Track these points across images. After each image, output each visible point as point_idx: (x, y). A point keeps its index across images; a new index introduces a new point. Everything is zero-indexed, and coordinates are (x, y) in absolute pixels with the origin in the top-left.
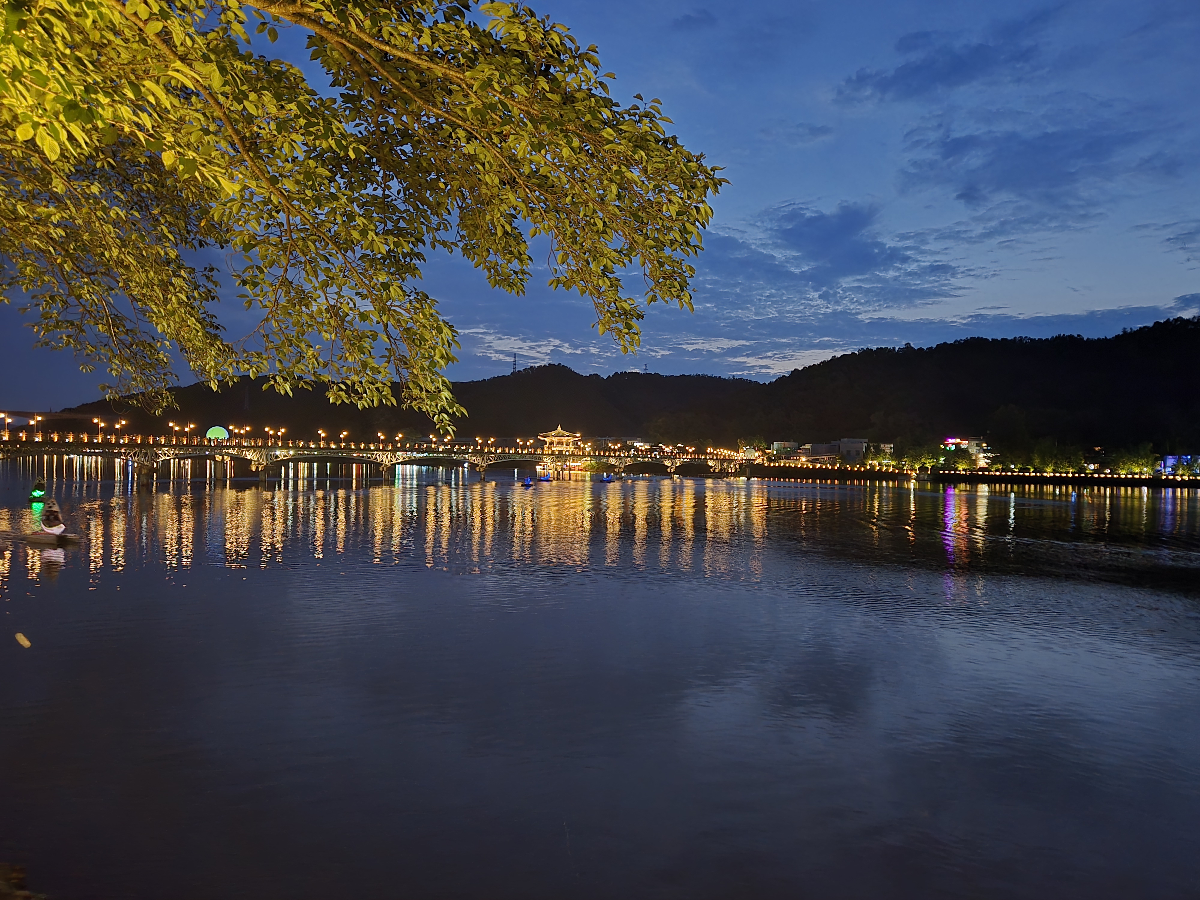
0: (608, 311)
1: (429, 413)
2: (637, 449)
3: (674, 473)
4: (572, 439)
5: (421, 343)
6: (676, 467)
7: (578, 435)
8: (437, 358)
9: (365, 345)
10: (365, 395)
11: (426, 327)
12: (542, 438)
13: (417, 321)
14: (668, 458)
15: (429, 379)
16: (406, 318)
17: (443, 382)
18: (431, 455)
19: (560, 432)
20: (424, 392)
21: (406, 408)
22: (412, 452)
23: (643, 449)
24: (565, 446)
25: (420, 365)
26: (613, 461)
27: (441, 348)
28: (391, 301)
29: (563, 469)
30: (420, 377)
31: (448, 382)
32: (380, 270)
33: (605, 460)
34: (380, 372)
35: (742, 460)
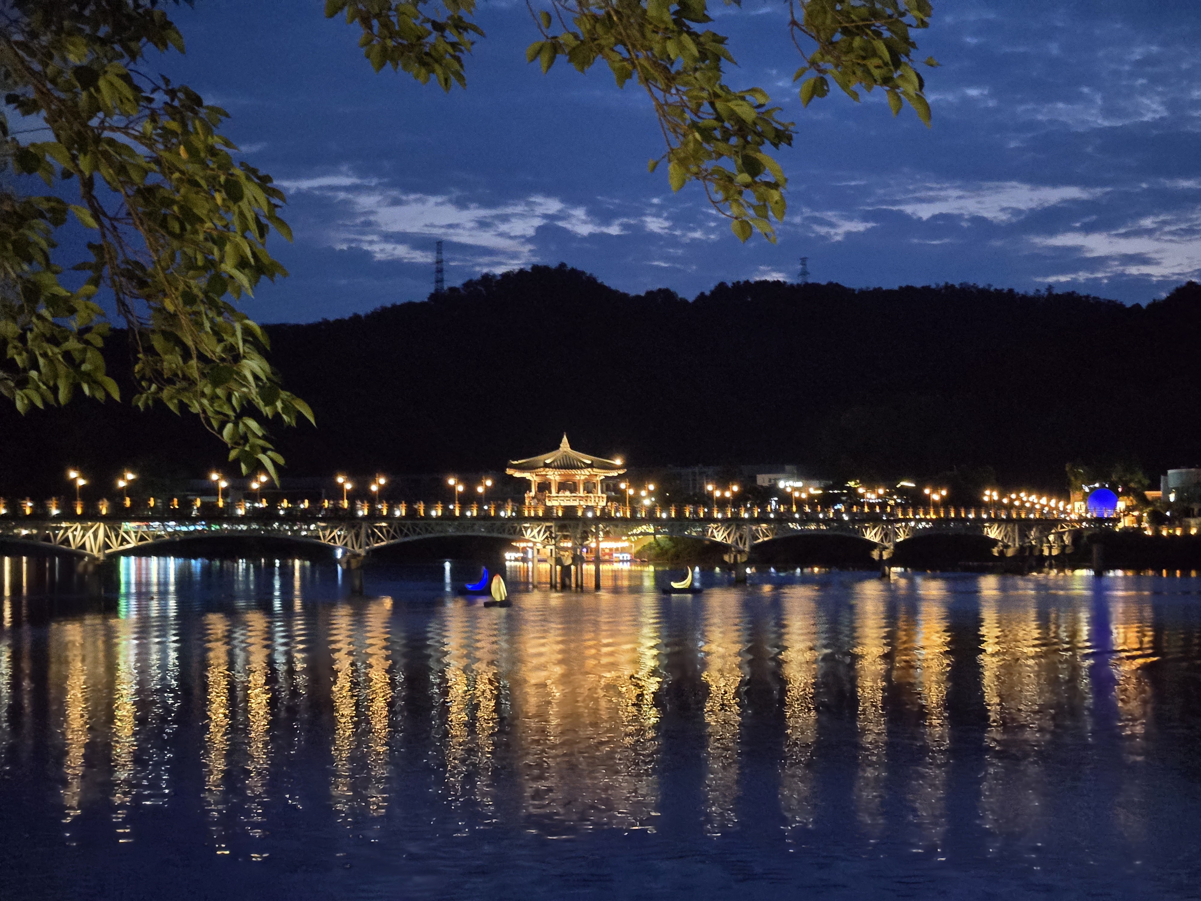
0: (694, 126)
1: (207, 419)
2: (785, 498)
3: (893, 562)
4: (601, 475)
5: (183, 228)
6: (897, 545)
7: (618, 462)
8: (228, 267)
9: (34, 237)
10: (34, 374)
11: (197, 184)
12: (517, 474)
13: (173, 168)
14: (874, 519)
15: (207, 325)
16: (142, 162)
17: (247, 331)
18: (214, 527)
19: (566, 456)
20: (194, 362)
21: (146, 405)
22: (163, 520)
23: (804, 496)
24: (582, 493)
25: (182, 286)
26: (719, 536)
27: (239, 239)
28: (101, 115)
29: (578, 560)
30: (184, 320)
31: (258, 331)
32: (70, 34)
33: (694, 532)
34: (72, 311)
35: (1081, 520)
